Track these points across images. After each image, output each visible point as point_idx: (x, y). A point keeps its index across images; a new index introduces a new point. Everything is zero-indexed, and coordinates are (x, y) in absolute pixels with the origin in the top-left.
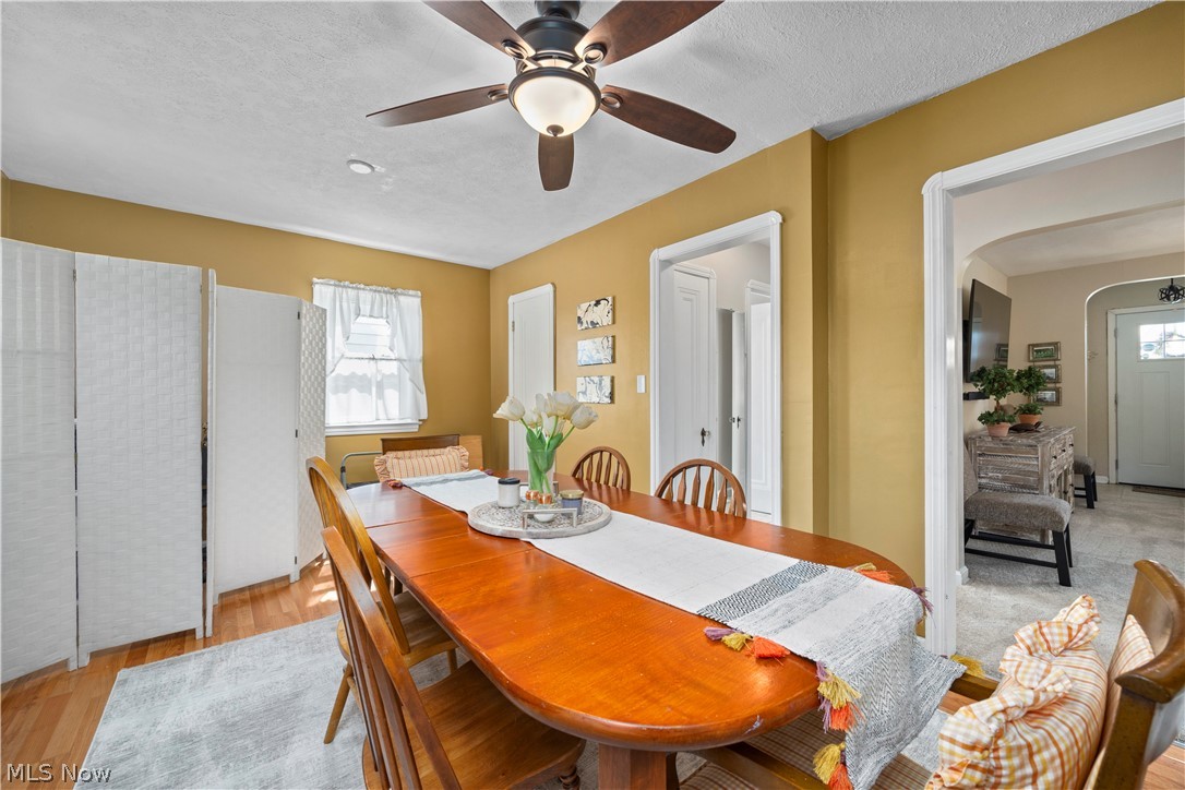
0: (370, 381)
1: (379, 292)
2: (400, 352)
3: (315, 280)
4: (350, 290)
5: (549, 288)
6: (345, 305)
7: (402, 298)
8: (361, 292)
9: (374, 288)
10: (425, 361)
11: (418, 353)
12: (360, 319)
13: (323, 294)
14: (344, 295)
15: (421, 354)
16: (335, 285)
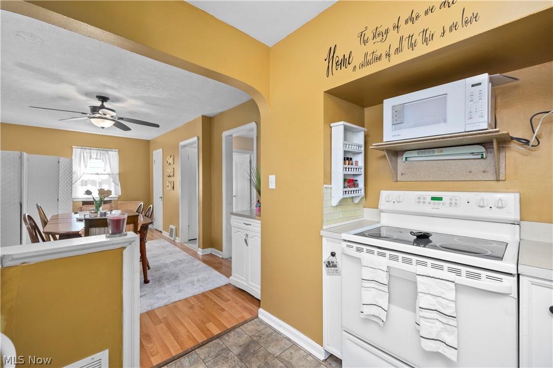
0: (96, 182)
1: (100, 150)
2: (108, 171)
3: (73, 147)
4: (87, 150)
5: (161, 150)
6: (85, 154)
7: (109, 152)
8: (92, 151)
9: (97, 149)
10: (120, 174)
11: (117, 171)
12: (91, 160)
13: (77, 151)
14: (85, 152)
15: (118, 172)
16: (81, 148)
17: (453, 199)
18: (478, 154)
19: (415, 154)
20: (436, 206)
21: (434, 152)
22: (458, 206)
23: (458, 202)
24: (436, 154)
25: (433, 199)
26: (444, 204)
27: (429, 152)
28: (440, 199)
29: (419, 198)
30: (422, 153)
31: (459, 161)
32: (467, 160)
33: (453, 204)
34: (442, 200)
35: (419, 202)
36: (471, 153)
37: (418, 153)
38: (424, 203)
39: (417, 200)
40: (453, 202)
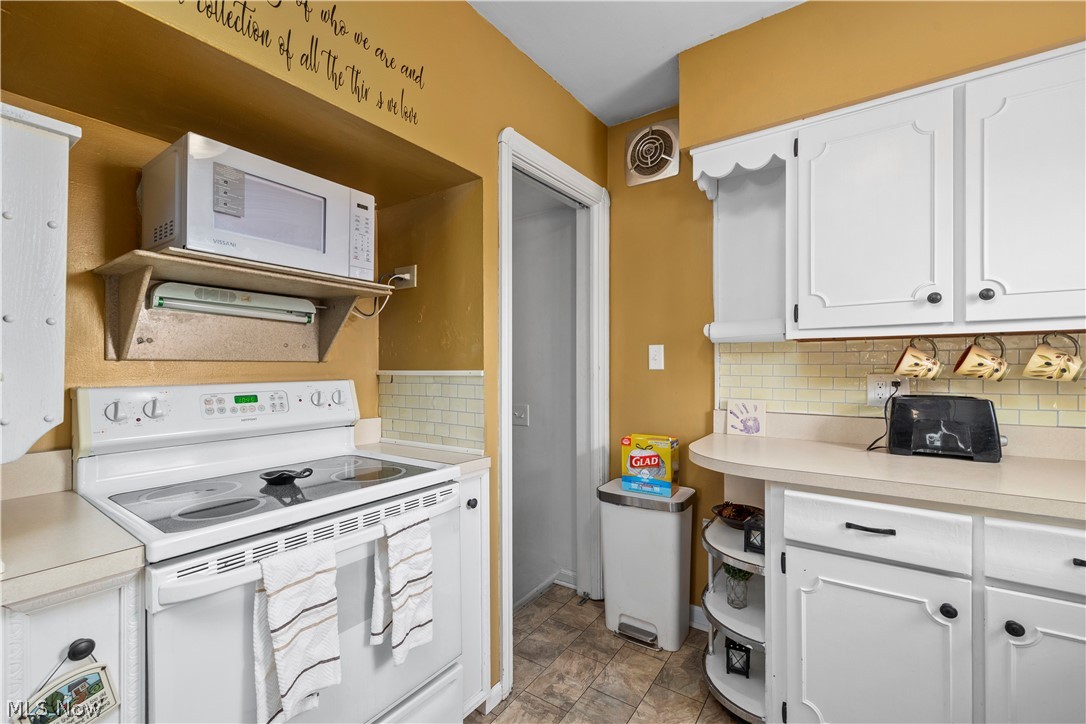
17: (275, 396)
18: (300, 314)
19: (189, 292)
20: (249, 415)
21: (234, 297)
22: (286, 410)
23: (284, 401)
24: (237, 302)
25: (238, 399)
26: (262, 408)
27: (224, 296)
28: (254, 399)
29: (207, 402)
30: (207, 293)
31: (270, 323)
32: (281, 324)
33: (278, 407)
34: (256, 401)
35: (210, 411)
36: (288, 312)
37: (197, 293)
38: (222, 410)
39: (204, 407)
40: (277, 402)
